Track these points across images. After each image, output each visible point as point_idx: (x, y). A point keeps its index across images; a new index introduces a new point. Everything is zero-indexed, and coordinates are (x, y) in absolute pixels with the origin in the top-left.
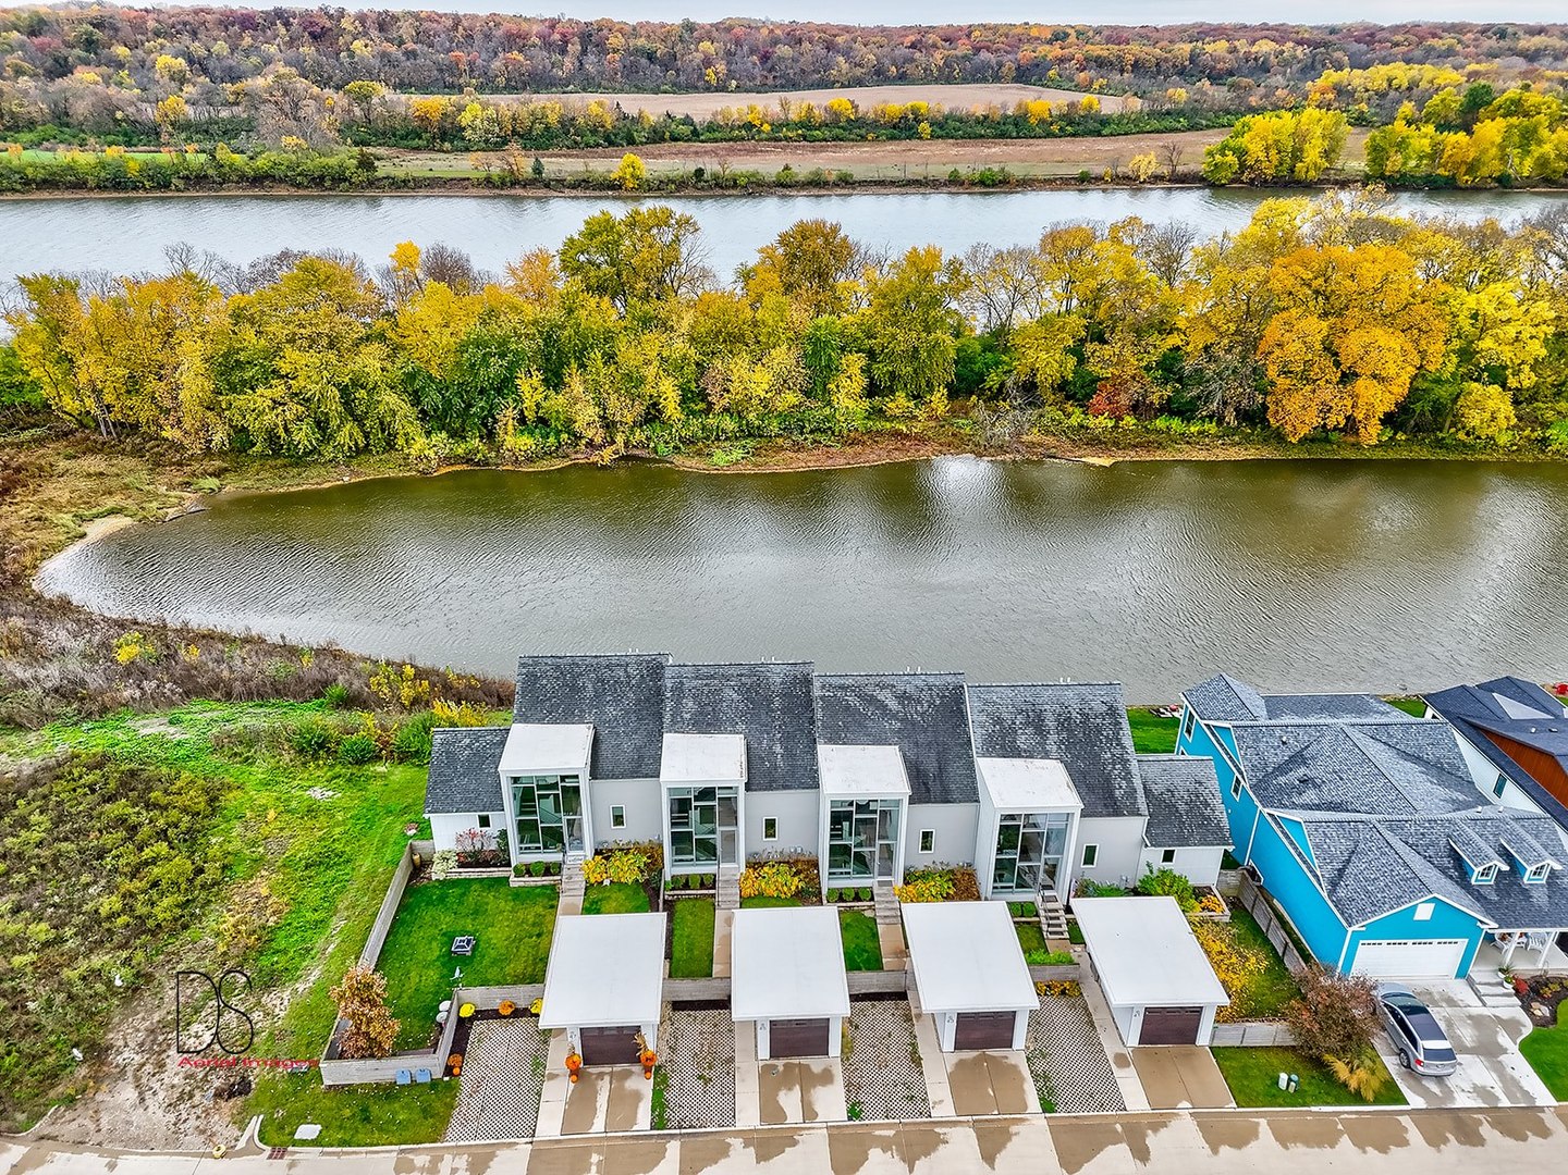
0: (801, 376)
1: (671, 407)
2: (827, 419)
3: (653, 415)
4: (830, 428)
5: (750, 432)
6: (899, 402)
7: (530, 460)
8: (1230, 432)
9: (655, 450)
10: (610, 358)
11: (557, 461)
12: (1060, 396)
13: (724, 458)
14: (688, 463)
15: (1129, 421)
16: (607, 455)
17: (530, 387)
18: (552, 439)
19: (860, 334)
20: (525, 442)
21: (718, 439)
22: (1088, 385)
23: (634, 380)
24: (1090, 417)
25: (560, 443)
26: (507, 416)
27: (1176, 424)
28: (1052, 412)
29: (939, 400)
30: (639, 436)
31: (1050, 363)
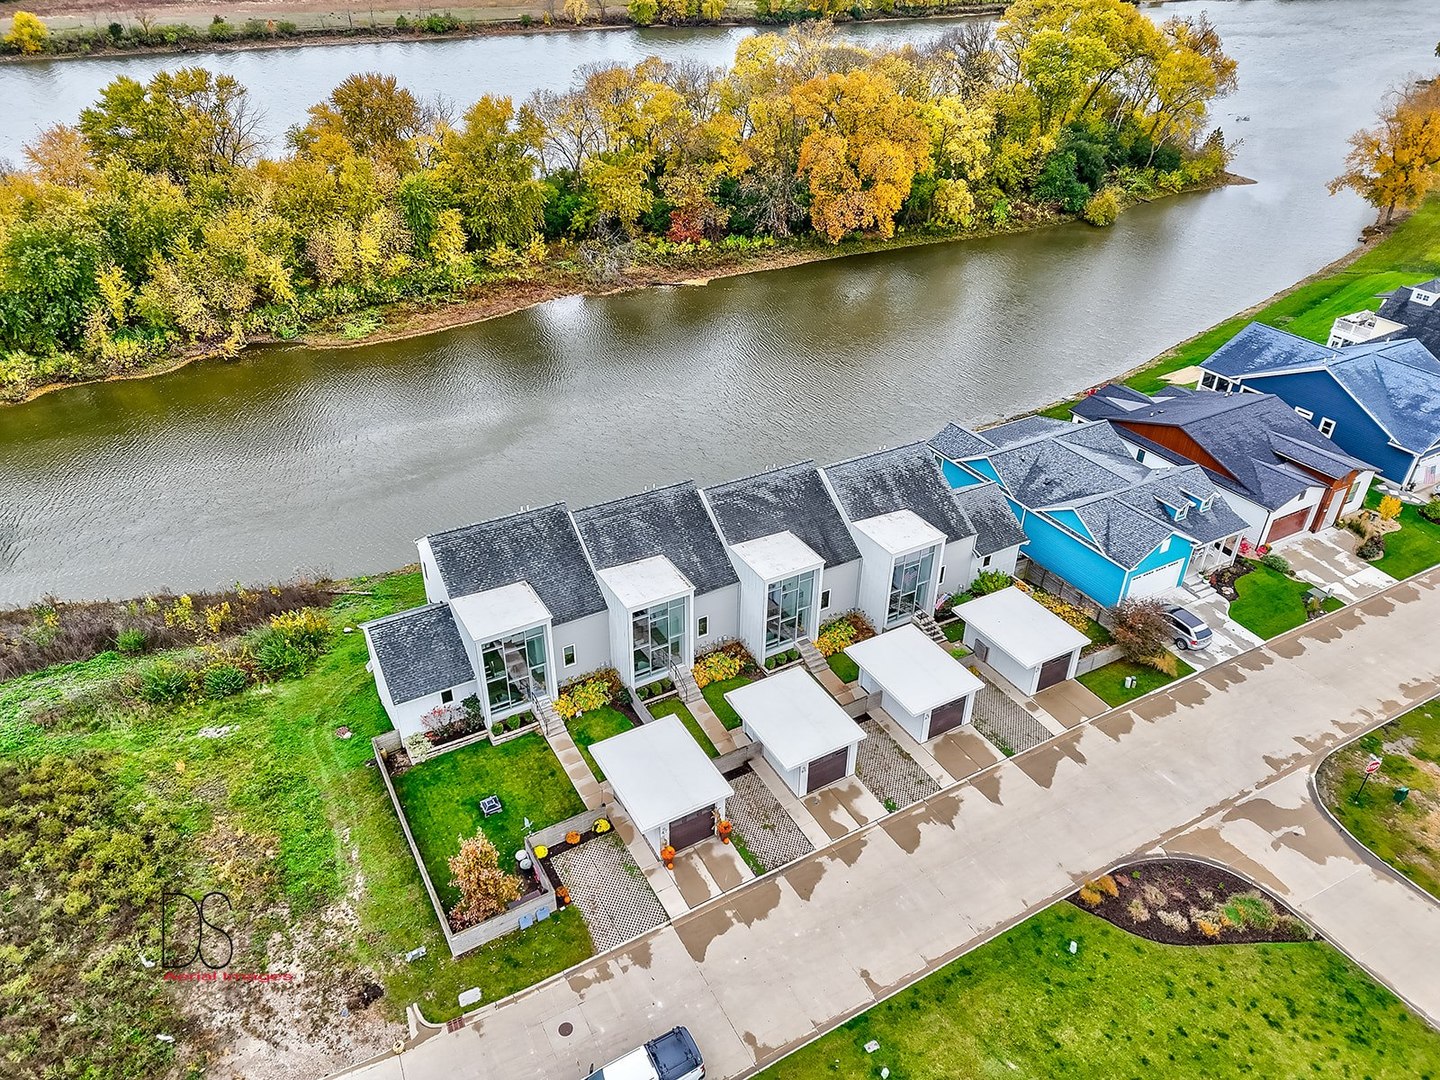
0: (406, 237)
1: (281, 283)
2: (442, 277)
3: (263, 297)
4: (447, 286)
5: (371, 301)
6: (501, 253)
7: (139, 365)
8: (784, 241)
9: (279, 334)
10: (197, 238)
11: (168, 363)
12: (640, 230)
13: (359, 330)
14: (323, 342)
15: (705, 243)
16: (231, 346)
17: (111, 283)
18: (157, 339)
19: (449, 190)
20: (128, 348)
21: (339, 312)
22: (661, 216)
23: (233, 264)
24: (675, 245)
25: (167, 342)
26: (96, 320)
27: (742, 241)
28: (638, 245)
29: (538, 247)
30: (257, 321)
31: (633, 199)
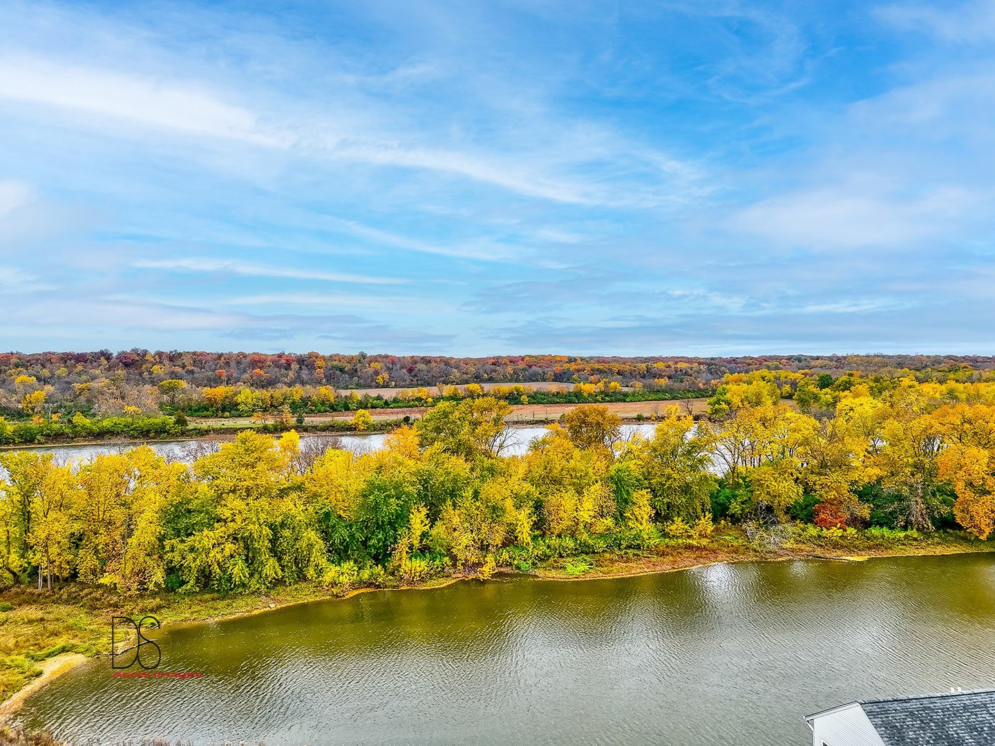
0: (613, 505)
1: (525, 532)
2: (635, 538)
3: (510, 540)
4: (638, 545)
5: (584, 550)
6: (677, 526)
7: (422, 580)
9: (518, 568)
10: (476, 494)
11: (441, 580)
12: (788, 517)
13: (576, 569)
14: (550, 575)
15: (851, 531)
16: (487, 570)
17: (418, 520)
18: (437, 562)
19: (641, 477)
20: (420, 565)
21: (561, 556)
22: (805, 509)
23: (496, 511)
24: (824, 529)
25: (443, 565)
26: (403, 544)
27: (886, 531)
28: (790, 528)
29: (705, 523)
30: (505, 555)
